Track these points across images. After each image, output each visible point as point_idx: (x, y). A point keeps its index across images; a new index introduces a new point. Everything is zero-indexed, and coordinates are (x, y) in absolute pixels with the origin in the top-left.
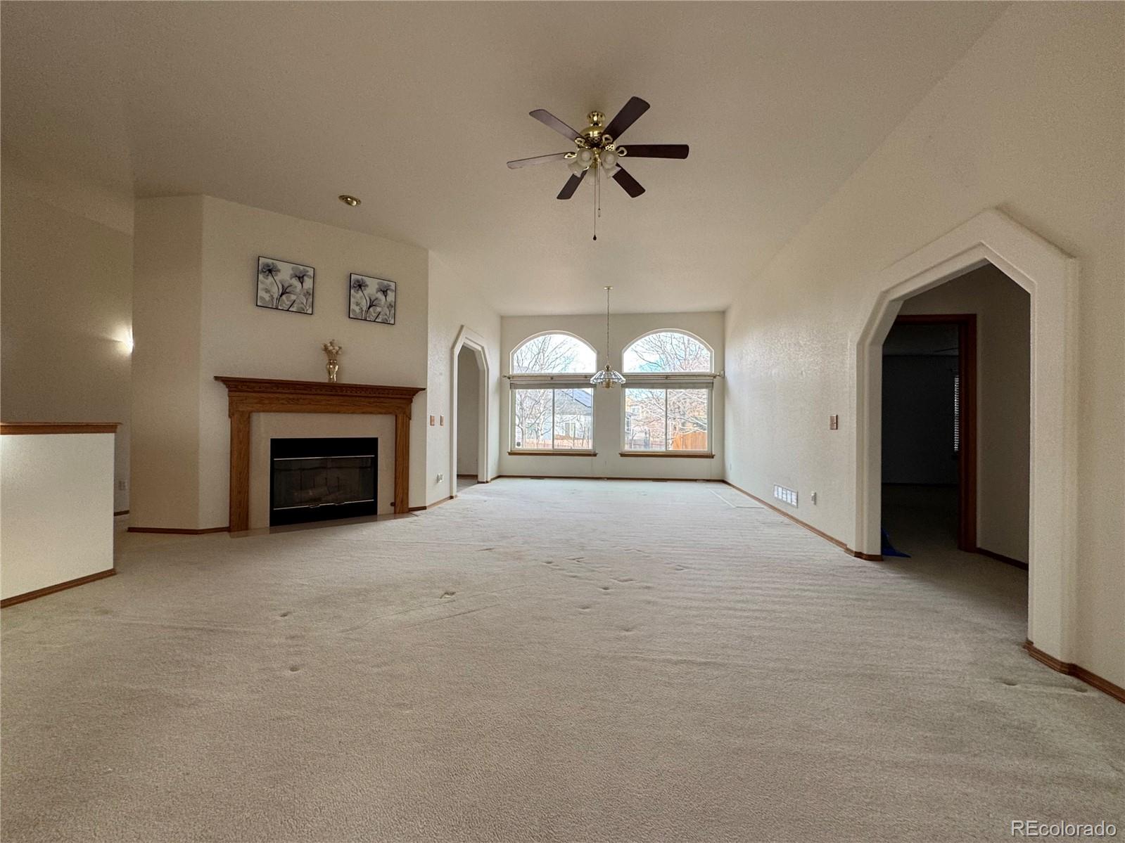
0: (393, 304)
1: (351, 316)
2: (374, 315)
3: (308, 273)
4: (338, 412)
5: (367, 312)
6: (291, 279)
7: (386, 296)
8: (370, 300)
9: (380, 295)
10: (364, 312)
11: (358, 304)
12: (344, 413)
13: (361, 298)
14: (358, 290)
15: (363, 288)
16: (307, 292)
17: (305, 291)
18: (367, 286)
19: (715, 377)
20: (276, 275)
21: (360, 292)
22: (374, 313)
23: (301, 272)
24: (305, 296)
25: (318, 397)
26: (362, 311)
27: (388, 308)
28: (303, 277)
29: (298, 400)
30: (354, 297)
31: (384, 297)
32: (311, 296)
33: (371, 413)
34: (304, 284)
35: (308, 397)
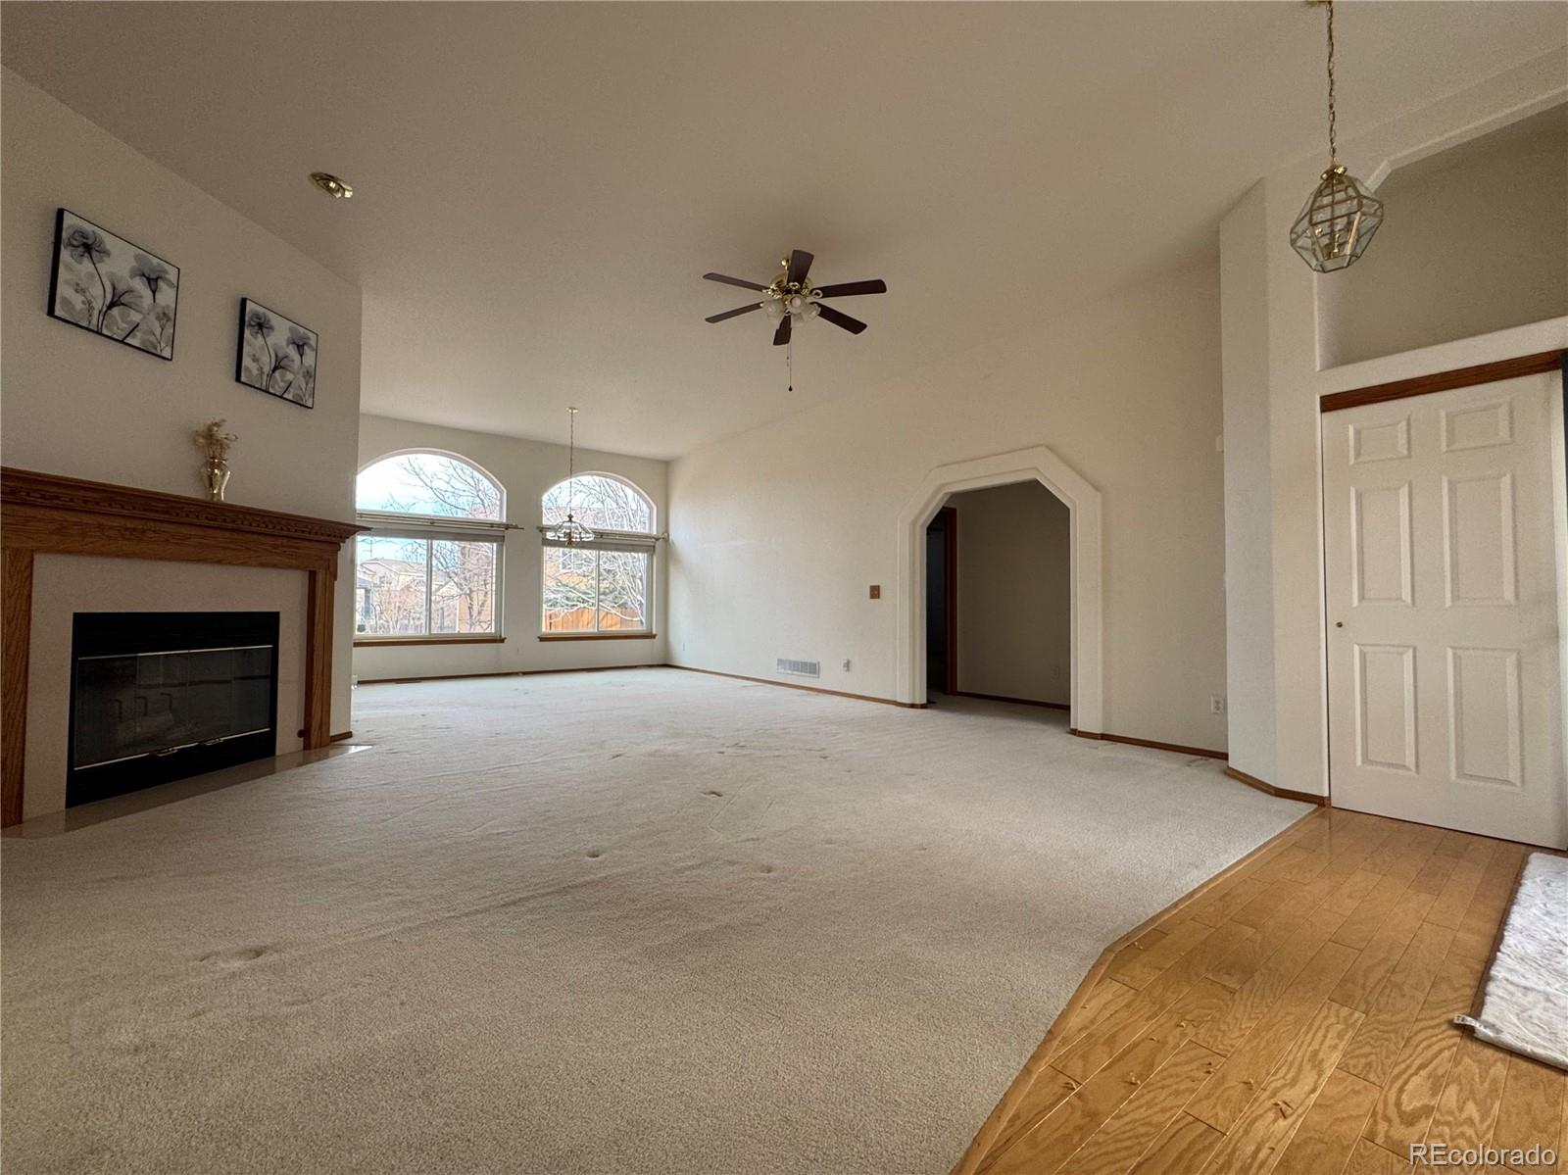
0: (312, 371)
1: (243, 379)
2: (282, 384)
3: (167, 276)
4: (219, 562)
5: (270, 376)
6: (132, 277)
7: (301, 356)
8: (277, 356)
9: (292, 352)
10: (265, 377)
11: (255, 360)
12: (230, 563)
13: (262, 348)
14: (257, 333)
15: (265, 330)
16: (164, 314)
17: (160, 311)
18: (271, 328)
19: (657, 539)
20: (101, 260)
21: (259, 336)
22: (282, 381)
23: (153, 270)
24: (158, 319)
25: (184, 530)
26: (262, 373)
27: (304, 377)
28: (156, 280)
29: (143, 531)
30: (250, 345)
31: (299, 357)
32: (171, 324)
33: (275, 566)
34: (158, 296)
35: (166, 527)
